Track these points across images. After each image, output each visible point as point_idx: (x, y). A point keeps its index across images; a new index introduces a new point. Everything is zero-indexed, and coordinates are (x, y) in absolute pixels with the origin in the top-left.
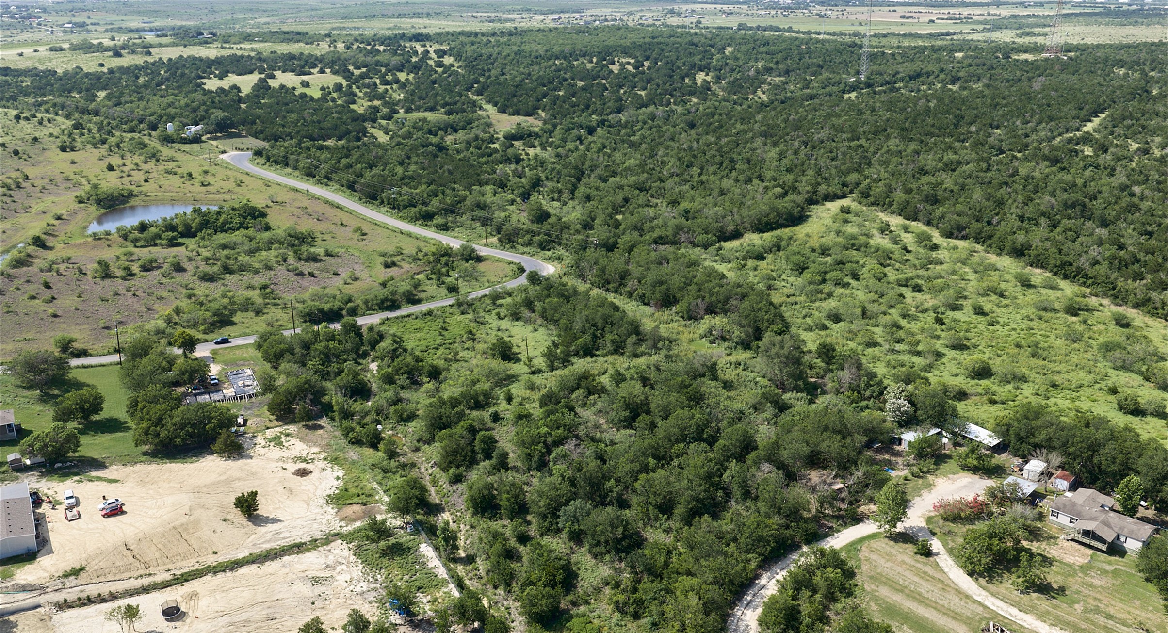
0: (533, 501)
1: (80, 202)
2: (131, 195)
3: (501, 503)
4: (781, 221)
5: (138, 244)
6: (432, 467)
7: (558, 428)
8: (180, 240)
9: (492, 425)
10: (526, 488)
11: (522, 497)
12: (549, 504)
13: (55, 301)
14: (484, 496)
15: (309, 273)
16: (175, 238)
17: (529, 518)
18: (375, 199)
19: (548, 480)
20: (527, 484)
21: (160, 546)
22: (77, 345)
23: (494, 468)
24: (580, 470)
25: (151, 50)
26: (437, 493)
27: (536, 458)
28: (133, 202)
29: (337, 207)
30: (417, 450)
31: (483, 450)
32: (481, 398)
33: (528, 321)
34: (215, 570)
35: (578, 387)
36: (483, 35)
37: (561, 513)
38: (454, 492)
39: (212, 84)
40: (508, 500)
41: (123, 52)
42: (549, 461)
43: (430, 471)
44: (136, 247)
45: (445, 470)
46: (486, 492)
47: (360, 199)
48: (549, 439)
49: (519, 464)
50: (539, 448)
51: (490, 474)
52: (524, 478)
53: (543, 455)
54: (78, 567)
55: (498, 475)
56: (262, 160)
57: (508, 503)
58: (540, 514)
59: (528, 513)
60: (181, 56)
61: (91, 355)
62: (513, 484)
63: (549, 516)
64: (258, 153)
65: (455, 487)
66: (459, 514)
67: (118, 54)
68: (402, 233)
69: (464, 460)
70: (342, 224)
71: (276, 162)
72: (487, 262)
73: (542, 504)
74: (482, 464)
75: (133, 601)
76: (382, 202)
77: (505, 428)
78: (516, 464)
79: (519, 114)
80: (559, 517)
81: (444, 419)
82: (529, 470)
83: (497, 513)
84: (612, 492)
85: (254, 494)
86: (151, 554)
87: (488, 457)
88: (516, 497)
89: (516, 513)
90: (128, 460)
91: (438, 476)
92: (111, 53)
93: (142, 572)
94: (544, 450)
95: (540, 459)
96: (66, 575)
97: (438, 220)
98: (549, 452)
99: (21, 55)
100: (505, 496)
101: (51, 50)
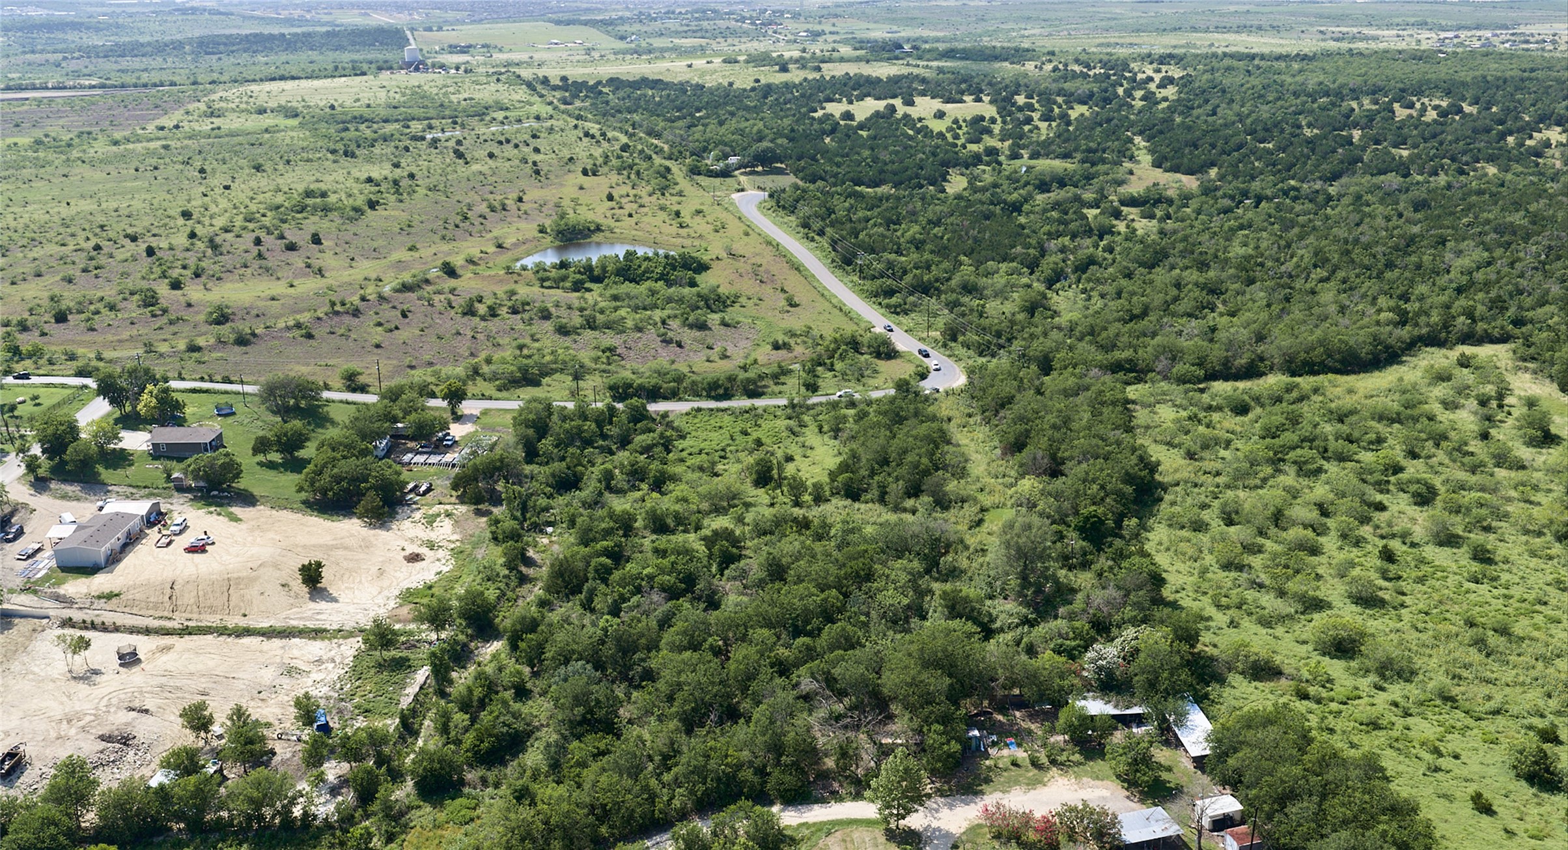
1: (541, 231)
2: (598, 229)
3: (520, 643)
4: (1330, 363)
5: (546, 284)
8: (587, 285)
13: (396, 332)
15: (678, 342)
16: (582, 282)
18: (850, 263)
21: (201, 593)
22: (362, 379)
23: (581, 604)
25: (822, 65)
28: (596, 237)
29: (796, 269)
34: (222, 631)
36: (1263, 57)
37: (556, 672)
39: (836, 109)
40: (531, 642)
41: (790, 66)
42: (622, 610)
44: (542, 287)
47: (832, 262)
54: (116, 592)
56: (770, 204)
60: (847, 74)
61: (367, 392)
64: (777, 194)
67: (784, 69)
68: (841, 310)
70: (783, 290)
71: (784, 208)
75: (88, 634)
76: (854, 270)
79: (1178, 172)
80: (554, 676)
84: (637, 664)
85: (319, 565)
86: (187, 598)
90: (280, 504)
92: (777, 68)
93: (166, 614)
95: (613, 605)
96: (99, 597)
99: (690, 66)
100: (529, 636)
101: (724, 61)
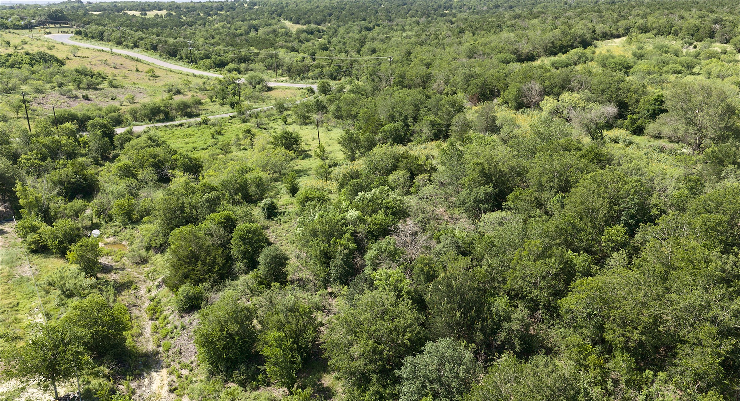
0: (335, 345)
3: (266, 351)
6: (158, 286)
7: (375, 212)
9: (267, 223)
10: (320, 317)
11: (309, 335)
12: (374, 351)
14: (230, 335)
15: (83, 97)
17: (328, 380)
18: (175, 56)
19: (367, 296)
20: (322, 309)
23: (261, 283)
24: (430, 277)
26: (156, 330)
27: (338, 260)
29: (136, 61)
30: (144, 261)
31: (245, 254)
32: (253, 189)
33: (318, 124)
35: (395, 168)
37: (404, 372)
38: (183, 328)
40: (280, 342)
42: (363, 266)
43: (153, 293)
45: (174, 288)
46: (234, 328)
47: (161, 56)
48: (362, 228)
49: (306, 274)
50: (344, 241)
51: (254, 293)
52: (316, 298)
53: (351, 254)
55: (267, 293)
56: (79, 37)
57: (278, 351)
58: (352, 374)
59: (326, 371)
62: (293, 310)
63: (374, 377)
64: (79, 33)
65: (187, 320)
66: (185, 372)
68: (194, 76)
69: (210, 271)
70: (137, 70)
71: (93, 38)
72: (276, 90)
73: (356, 350)
74: (243, 278)
76: (181, 58)
77: (286, 226)
78: (301, 275)
79: (309, 24)
80: (398, 380)
81: (187, 210)
82: (326, 283)
83: (258, 372)
84: (508, 319)
87: (252, 264)
88: (297, 336)
89: (299, 372)
91: (164, 300)
94: (353, 246)
95: (345, 262)
97: (231, 66)
98: (362, 250)
100: (273, 334)
